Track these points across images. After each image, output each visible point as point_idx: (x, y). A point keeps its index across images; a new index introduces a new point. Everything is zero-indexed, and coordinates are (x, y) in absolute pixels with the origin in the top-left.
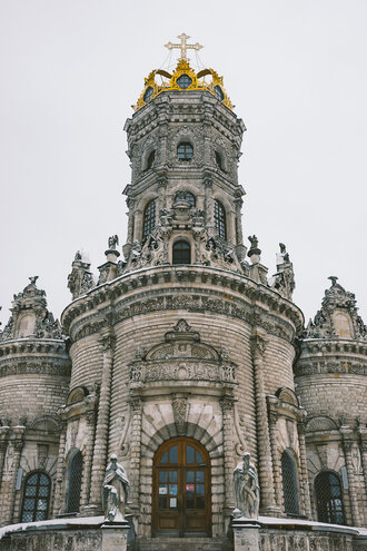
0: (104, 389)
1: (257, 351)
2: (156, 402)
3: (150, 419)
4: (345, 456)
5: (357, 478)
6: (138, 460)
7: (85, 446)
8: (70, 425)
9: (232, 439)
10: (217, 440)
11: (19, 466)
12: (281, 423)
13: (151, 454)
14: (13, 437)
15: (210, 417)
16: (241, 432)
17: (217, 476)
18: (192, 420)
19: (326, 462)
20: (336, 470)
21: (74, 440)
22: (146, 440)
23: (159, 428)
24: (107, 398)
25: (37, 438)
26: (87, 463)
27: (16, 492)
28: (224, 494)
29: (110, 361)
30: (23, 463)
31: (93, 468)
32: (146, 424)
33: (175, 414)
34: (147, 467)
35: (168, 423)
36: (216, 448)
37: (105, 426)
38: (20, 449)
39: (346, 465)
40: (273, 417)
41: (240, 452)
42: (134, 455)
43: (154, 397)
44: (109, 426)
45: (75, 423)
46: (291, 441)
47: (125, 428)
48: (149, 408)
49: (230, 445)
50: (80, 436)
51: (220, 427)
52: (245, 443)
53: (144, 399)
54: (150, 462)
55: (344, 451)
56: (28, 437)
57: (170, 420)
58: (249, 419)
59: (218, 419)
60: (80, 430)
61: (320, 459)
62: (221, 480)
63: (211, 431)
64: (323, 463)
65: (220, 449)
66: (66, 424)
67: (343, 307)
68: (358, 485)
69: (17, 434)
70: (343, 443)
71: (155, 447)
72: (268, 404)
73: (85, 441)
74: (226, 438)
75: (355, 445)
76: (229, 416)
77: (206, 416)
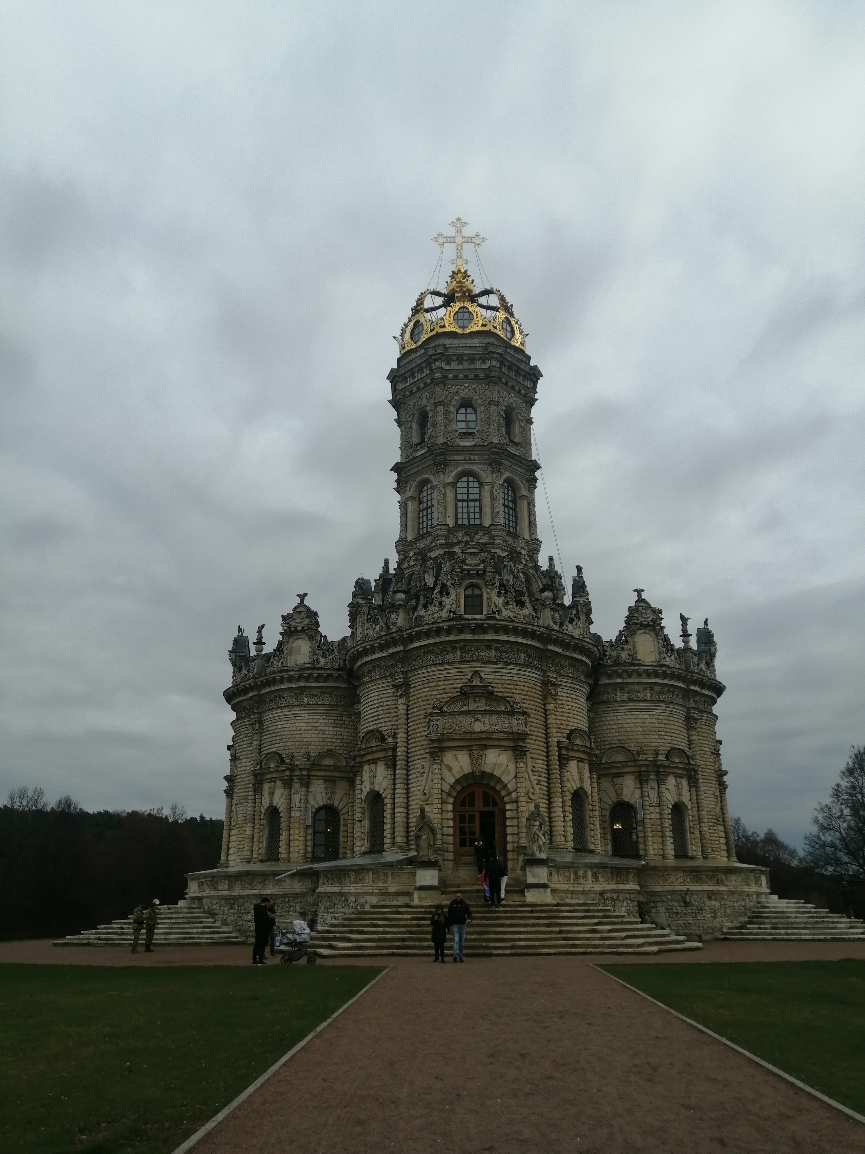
0: (401, 735)
1: (549, 696)
2: (454, 753)
3: (450, 769)
4: (641, 788)
5: (652, 809)
6: (440, 806)
7: (385, 789)
8: (366, 768)
9: (524, 786)
10: (511, 786)
11: (307, 802)
12: (573, 765)
13: (451, 800)
14: (298, 773)
15: (505, 766)
16: (533, 778)
17: (512, 818)
18: (488, 770)
19: (622, 794)
20: (632, 802)
21: (372, 783)
22: (447, 788)
23: (458, 776)
24: (405, 744)
25: (323, 773)
26: (389, 806)
27: (307, 827)
28: (518, 834)
29: (405, 707)
30: (311, 798)
31: (396, 810)
32: (446, 772)
33: (473, 765)
34: (448, 811)
35: (466, 772)
36: (509, 794)
37: (404, 772)
38: (307, 785)
39: (642, 797)
40: (563, 761)
41: (532, 797)
42: (436, 801)
43: (452, 748)
44: (408, 771)
45: (373, 766)
46: (582, 781)
47: (425, 774)
48: (448, 758)
49: (522, 791)
50: (379, 779)
51: (513, 775)
52: (537, 787)
53: (442, 749)
54: (450, 807)
55: (641, 783)
56: (313, 773)
57: (467, 769)
58: (540, 764)
59: (512, 767)
60: (379, 774)
61: (616, 790)
62: (515, 823)
63: (505, 779)
64: (619, 795)
65: (514, 795)
66: (362, 767)
67: (648, 625)
68: (653, 816)
69: (301, 770)
70: (640, 775)
71: (454, 794)
72: (560, 748)
73: (385, 784)
74: (519, 785)
75: (652, 777)
76: (522, 765)
77: (501, 765)
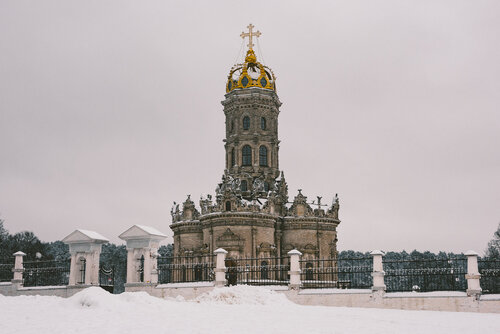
0: (211, 246)
1: (254, 234)
12: (262, 253)
15: (236, 256)
24: (212, 249)
25: (197, 255)
27: (193, 272)
29: (212, 238)
30: (194, 262)
38: (193, 259)
52: (247, 261)
58: (249, 254)
59: (239, 256)
67: (301, 203)
69: (191, 254)
72: (257, 249)
76: (242, 254)
